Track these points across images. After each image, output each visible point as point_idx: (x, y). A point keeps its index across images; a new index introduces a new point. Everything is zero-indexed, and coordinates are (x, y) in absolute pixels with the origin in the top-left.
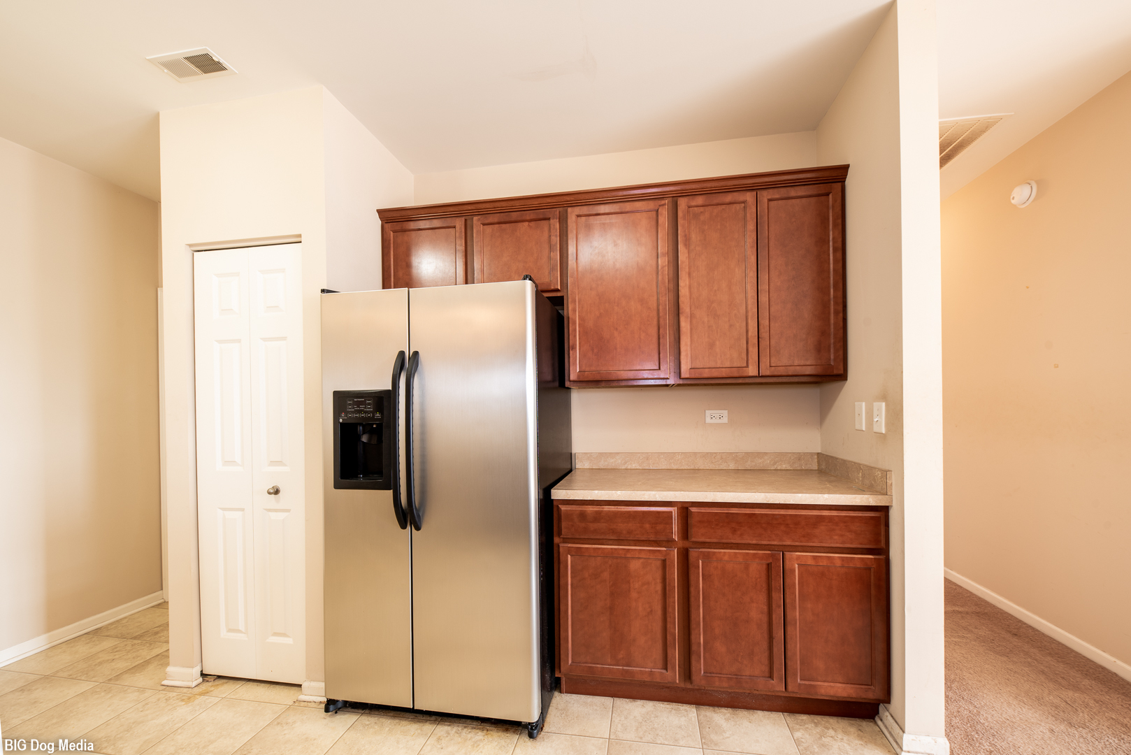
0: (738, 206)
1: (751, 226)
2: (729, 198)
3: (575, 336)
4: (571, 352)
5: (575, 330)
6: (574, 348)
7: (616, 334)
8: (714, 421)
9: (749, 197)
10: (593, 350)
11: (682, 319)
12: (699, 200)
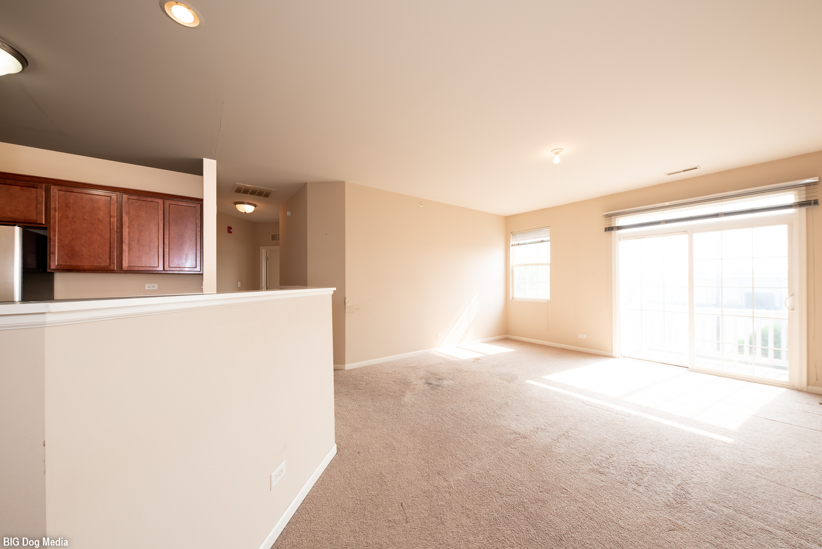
0: (155, 203)
1: (161, 212)
2: (150, 199)
3: (55, 248)
4: (51, 255)
5: (55, 245)
6: (54, 253)
7: (83, 248)
8: (150, 288)
9: (160, 201)
10: (67, 255)
11: (124, 245)
12: (135, 197)
